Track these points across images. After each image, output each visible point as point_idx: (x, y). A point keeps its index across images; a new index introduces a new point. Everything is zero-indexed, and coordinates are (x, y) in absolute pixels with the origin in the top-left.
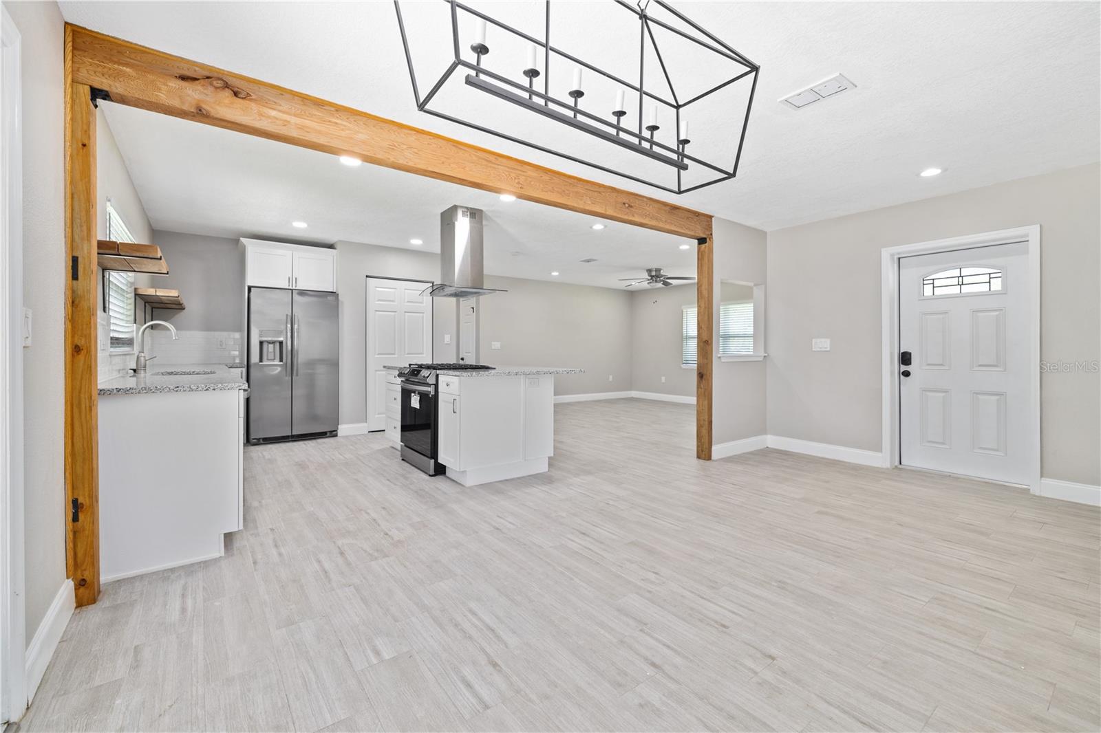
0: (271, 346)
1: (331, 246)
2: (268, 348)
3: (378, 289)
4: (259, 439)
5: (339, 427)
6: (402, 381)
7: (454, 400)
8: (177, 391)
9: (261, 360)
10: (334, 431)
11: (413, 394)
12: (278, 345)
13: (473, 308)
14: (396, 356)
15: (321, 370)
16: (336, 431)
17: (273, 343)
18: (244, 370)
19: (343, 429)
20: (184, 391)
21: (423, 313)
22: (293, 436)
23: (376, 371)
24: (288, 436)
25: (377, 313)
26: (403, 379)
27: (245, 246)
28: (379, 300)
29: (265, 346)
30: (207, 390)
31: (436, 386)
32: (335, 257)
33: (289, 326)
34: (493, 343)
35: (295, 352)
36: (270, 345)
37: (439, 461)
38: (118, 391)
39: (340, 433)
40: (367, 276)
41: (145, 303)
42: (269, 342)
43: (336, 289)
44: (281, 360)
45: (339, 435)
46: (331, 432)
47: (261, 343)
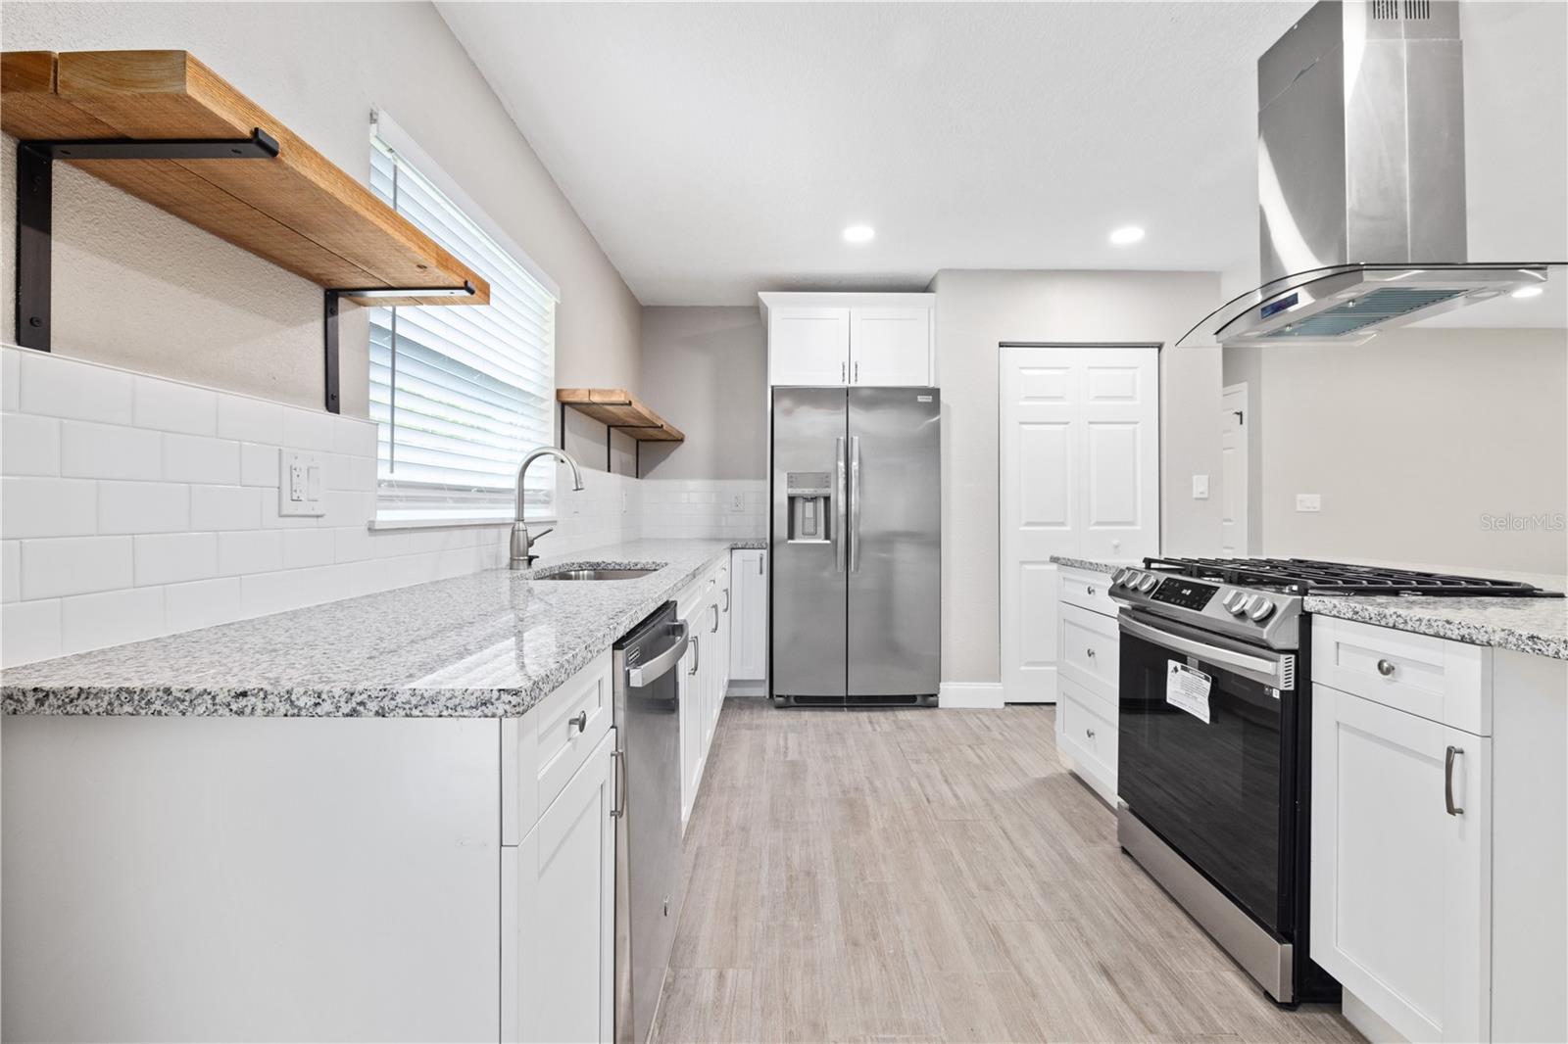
0: (810, 506)
1: (926, 288)
2: (804, 508)
3: (1024, 371)
4: (787, 698)
5: (942, 685)
6: (1122, 610)
7: (1450, 751)
8: (240, 713)
9: (791, 536)
10: (932, 696)
11: (1172, 664)
12: (821, 504)
13: (1241, 414)
14: (1068, 528)
15: (907, 557)
16: (936, 695)
17: (814, 499)
18: (765, 553)
19: (951, 694)
20: (269, 713)
21: (1136, 423)
22: (850, 698)
23: (1022, 563)
24: (842, 697)
25: (1024, 426)
26: (1126, 604)
27: (767, 308)
28: (1028, 398)
29: (799, 505)
30: (354, 713)
31: (1302, 656)
32: (932, 311)
33: (842, 464)
34: (1299, 496)
35: (852, 518)
36: (807, 504)
37: (1311, 957)
38: (40, 702)
39: (944, 701)
40: (1001, 345)
41: (609, 427)
42: (806, 499)
43: (935, 382)
44: (827, 537)
45: (940, 706)
46: (925, 697)
47: (792, 500)
